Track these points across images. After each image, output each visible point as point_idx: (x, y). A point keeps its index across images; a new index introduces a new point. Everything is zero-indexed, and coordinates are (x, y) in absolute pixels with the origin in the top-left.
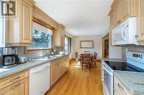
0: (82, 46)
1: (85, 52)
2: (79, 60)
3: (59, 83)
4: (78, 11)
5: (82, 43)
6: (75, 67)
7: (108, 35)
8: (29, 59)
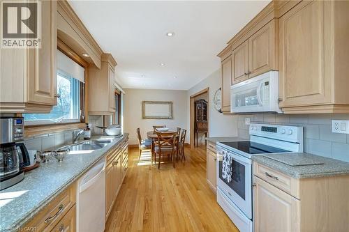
0: (147, 114)
1: (155, 127)
2: (147, 147)
3: (117, 210)
4: (170, 34)
5: (147, 106)
6: (139, 164)
7: (206, 92)
8: (47, 154)
